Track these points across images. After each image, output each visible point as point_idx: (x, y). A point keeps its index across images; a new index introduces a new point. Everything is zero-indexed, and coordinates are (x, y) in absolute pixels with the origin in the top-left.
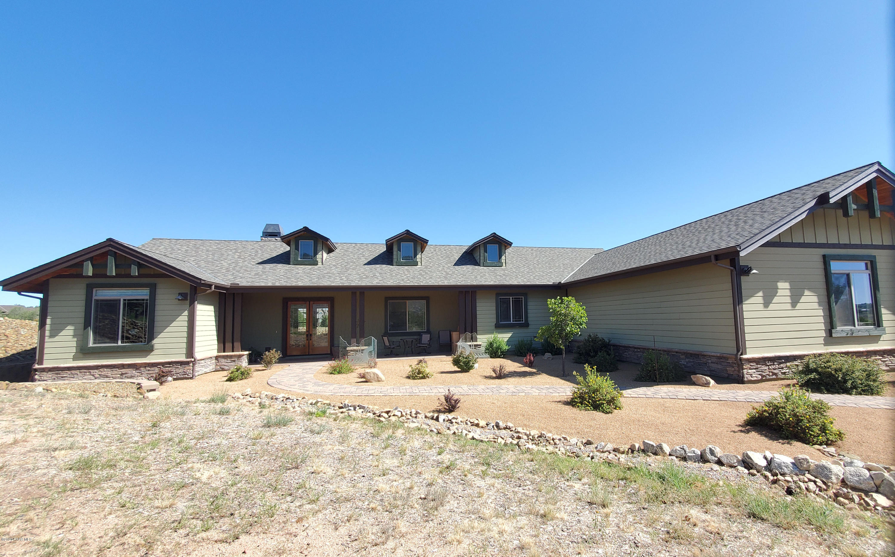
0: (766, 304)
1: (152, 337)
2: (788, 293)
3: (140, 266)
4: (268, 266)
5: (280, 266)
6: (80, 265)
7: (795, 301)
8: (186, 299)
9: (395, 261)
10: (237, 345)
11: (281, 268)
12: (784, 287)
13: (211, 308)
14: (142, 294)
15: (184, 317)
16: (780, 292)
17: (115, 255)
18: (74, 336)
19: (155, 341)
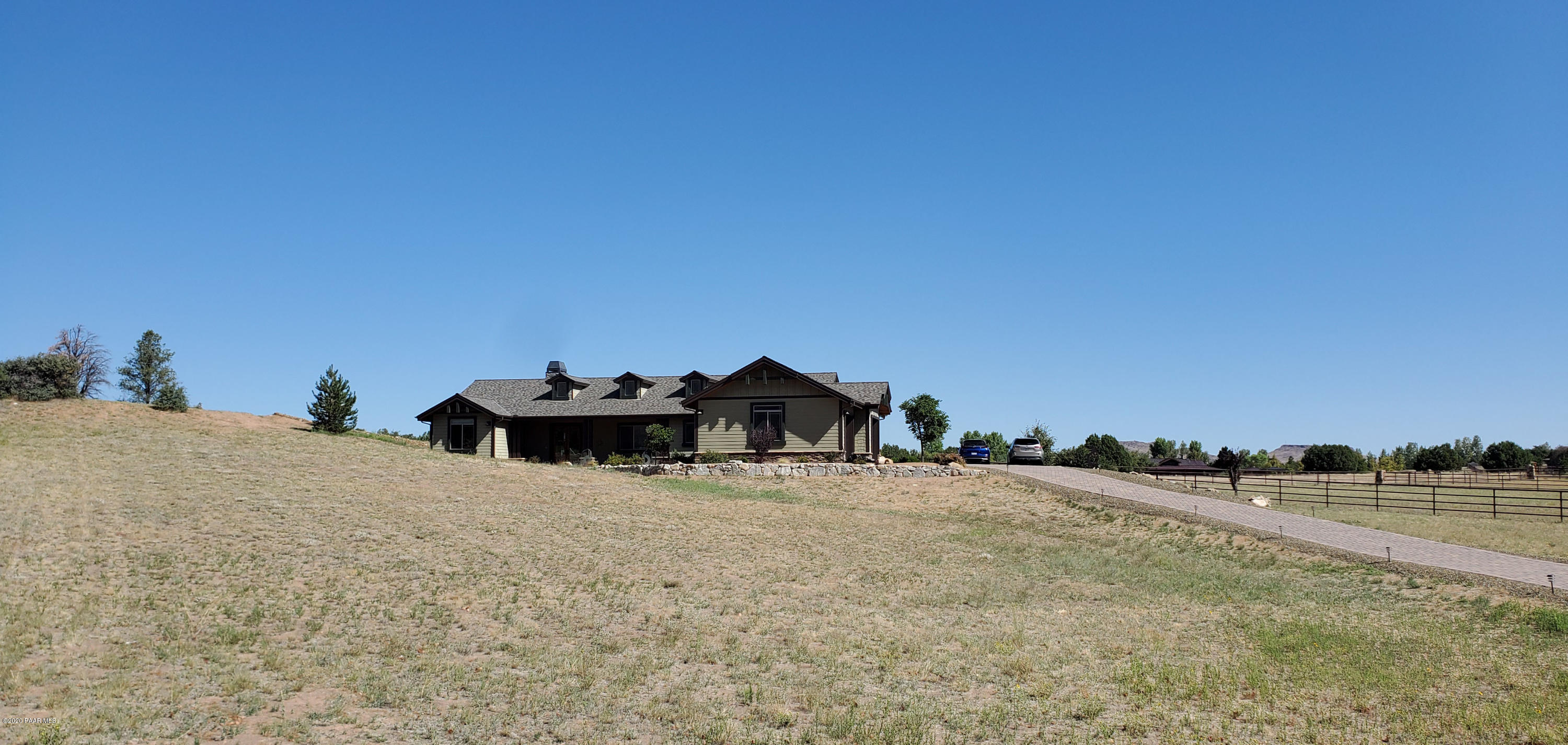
0: (710, 429)
1: (476, 445)
2: (724, 422)
3: (470, 407)
4: (538, 402)
5: (545, 401)
6: (446, 408)
7: (728, 428)
8: (490, 425)
9: (621, 395)
10: (519, 454)
11: (546, 402)
12: (722, 421)
13: (504, 430)
14: (470, 422)
15: (489, 435)
16: (719, 422)
17: (460, 402)
18: (443, 444)
19: (477, 448)
